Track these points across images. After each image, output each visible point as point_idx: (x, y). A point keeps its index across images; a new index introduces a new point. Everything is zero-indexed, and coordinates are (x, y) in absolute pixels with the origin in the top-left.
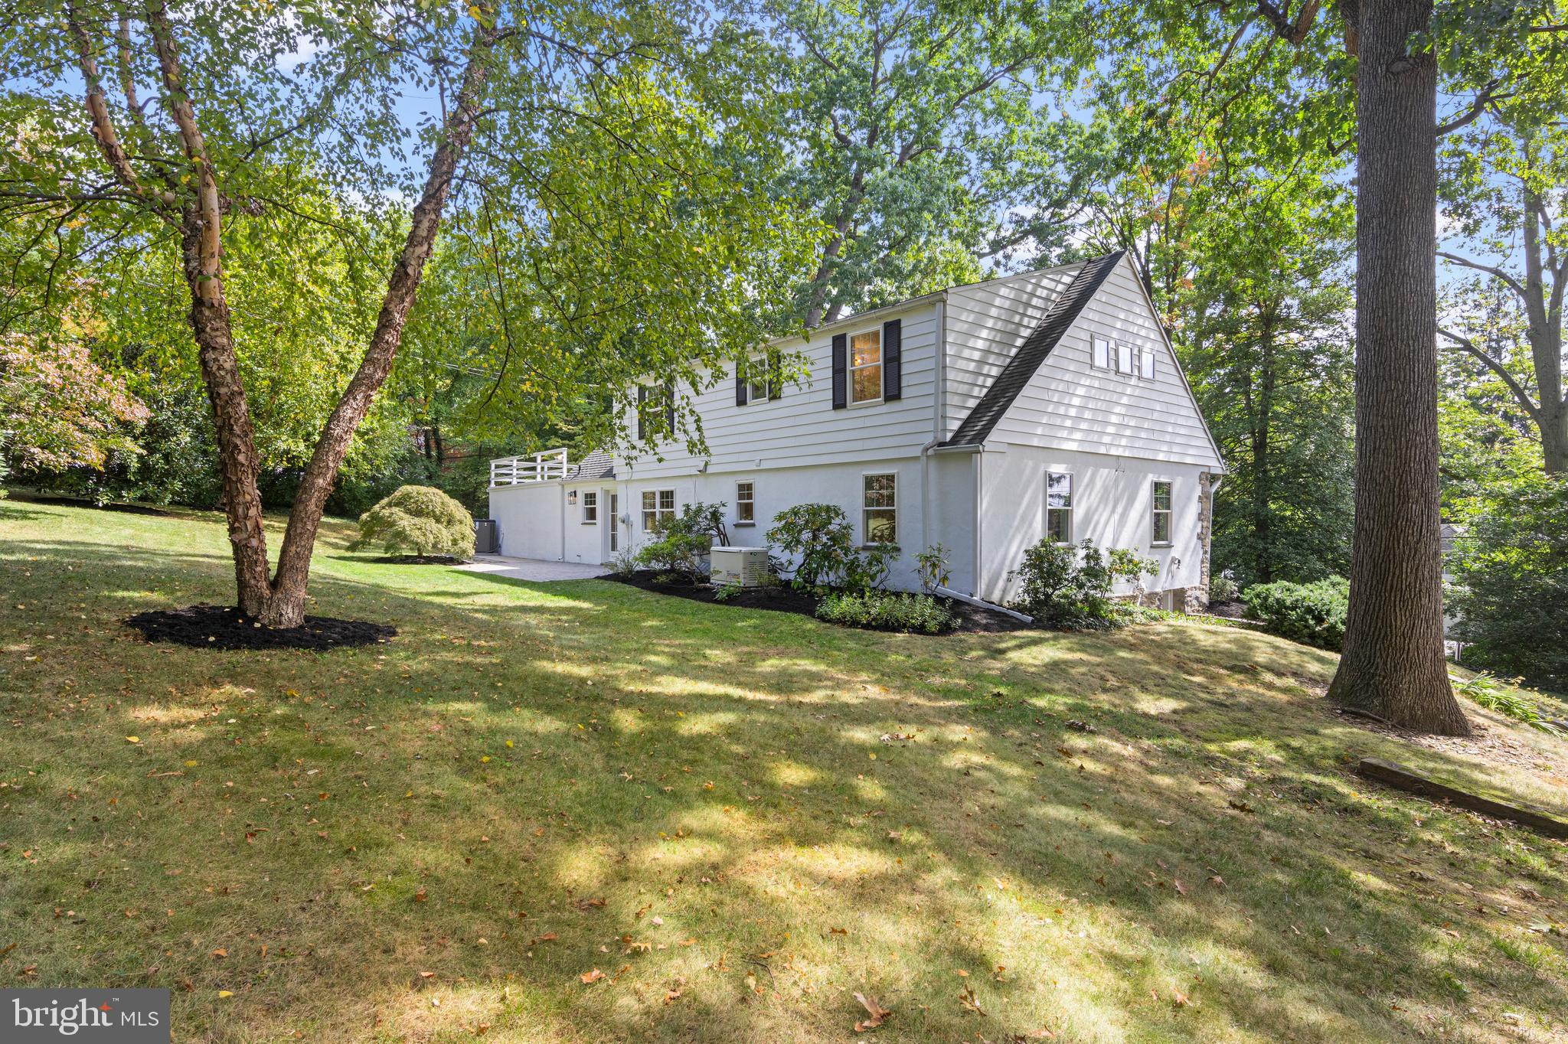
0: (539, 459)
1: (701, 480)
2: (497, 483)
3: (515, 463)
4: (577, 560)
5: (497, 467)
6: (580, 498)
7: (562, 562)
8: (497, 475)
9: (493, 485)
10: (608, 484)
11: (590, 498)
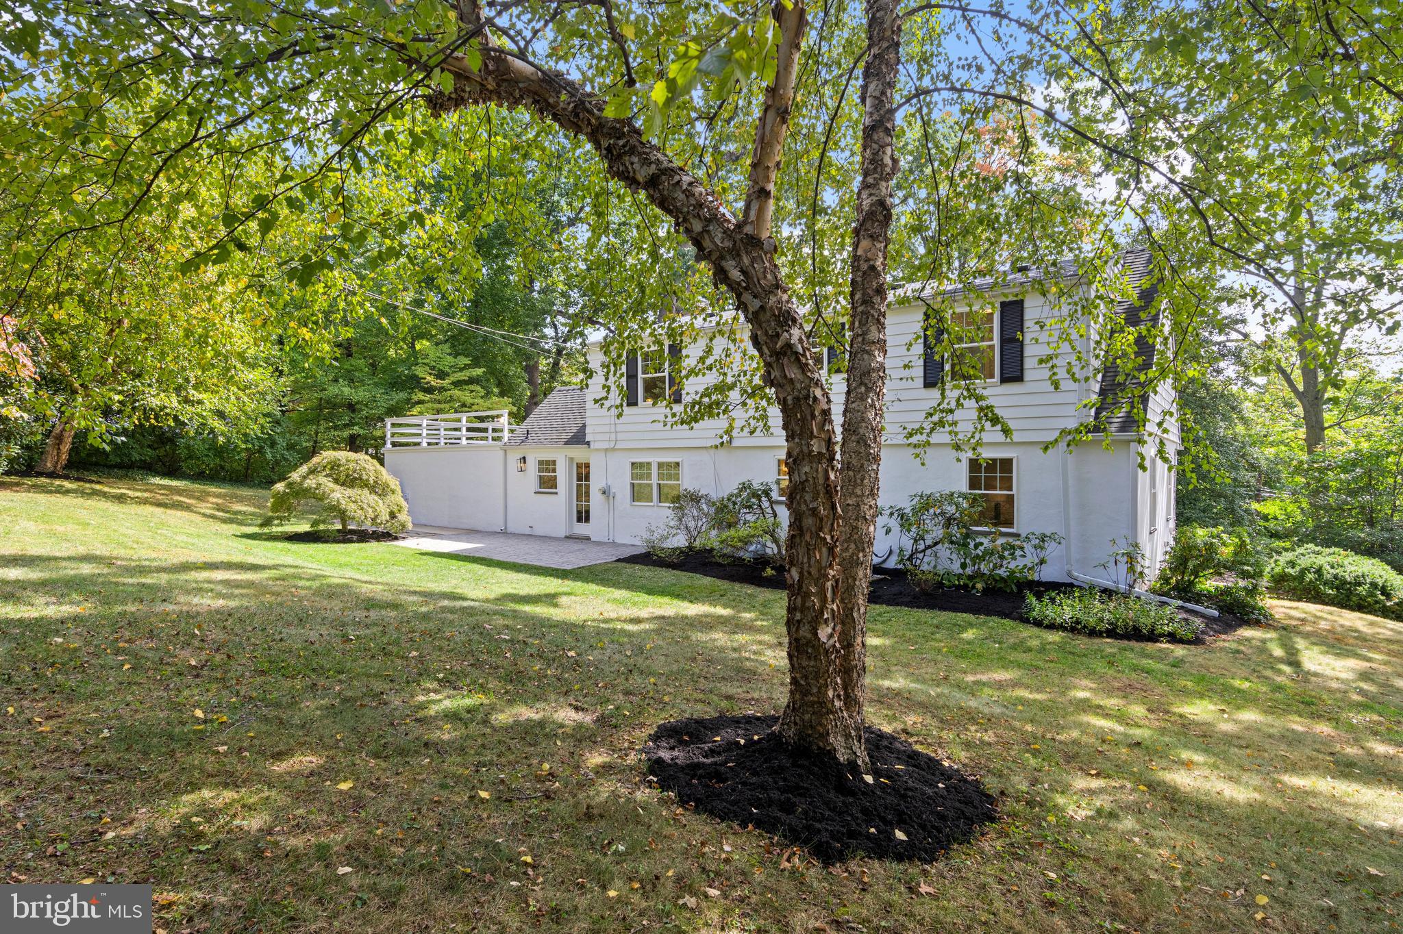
0: (464, 420)
1: (722, 453)
2: (394, 444)
3: (425, 423)
4: (528, 531)
5: (393, 425)
6: (532, 466)
7: (504, 533)
8: (393, 435)
9: (389, 445)
10: (578, 453)
11: (547, 466)
